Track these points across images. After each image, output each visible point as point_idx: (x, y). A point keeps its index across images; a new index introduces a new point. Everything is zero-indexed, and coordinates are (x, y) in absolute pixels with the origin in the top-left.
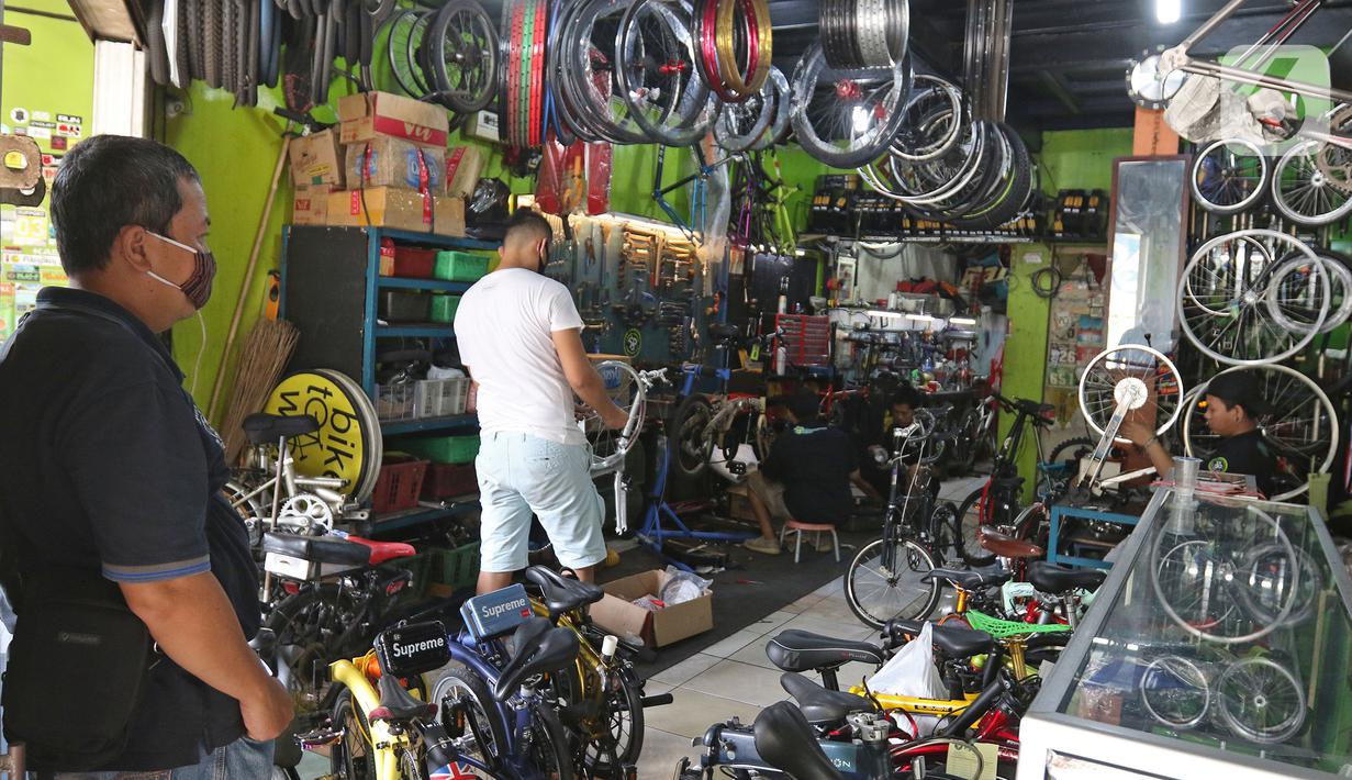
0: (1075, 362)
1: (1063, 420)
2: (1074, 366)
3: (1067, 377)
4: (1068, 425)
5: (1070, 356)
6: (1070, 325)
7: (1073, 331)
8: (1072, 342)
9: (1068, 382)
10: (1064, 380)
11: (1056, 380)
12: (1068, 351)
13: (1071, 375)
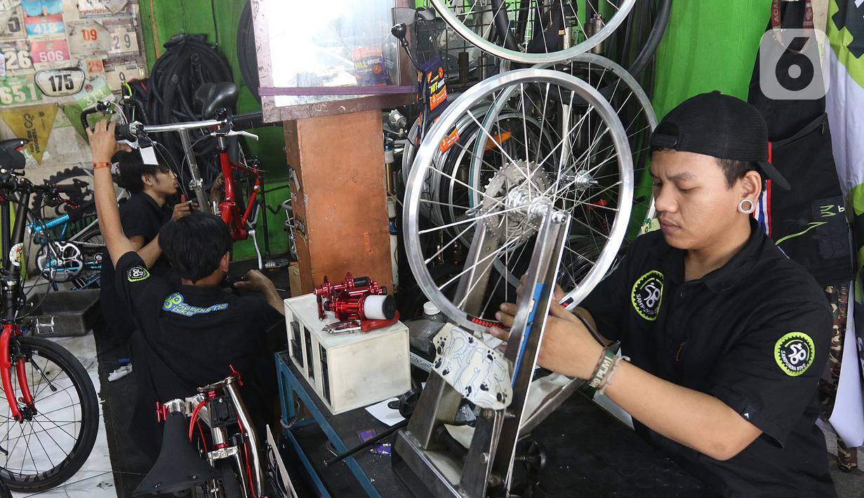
0: (32, 67)
1: (36, 150)
2: (32, 72)
3: (26, 90)
4: (46, 155)
5: (21, 60)
6: (9, 14)
7: (16, 20)
8: (18, 37)
9: (29, 96)
10: (23, 95)
11: (10, 97)
12: (17, 52)
13: (32, 86)
